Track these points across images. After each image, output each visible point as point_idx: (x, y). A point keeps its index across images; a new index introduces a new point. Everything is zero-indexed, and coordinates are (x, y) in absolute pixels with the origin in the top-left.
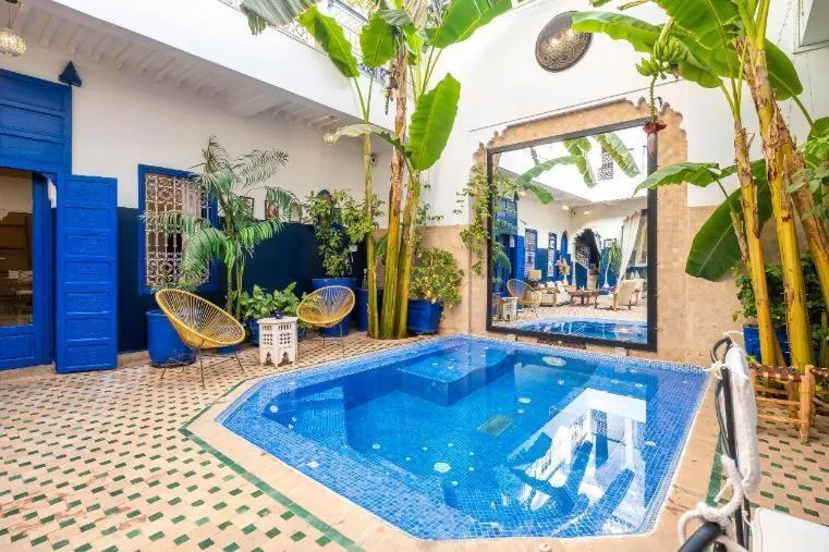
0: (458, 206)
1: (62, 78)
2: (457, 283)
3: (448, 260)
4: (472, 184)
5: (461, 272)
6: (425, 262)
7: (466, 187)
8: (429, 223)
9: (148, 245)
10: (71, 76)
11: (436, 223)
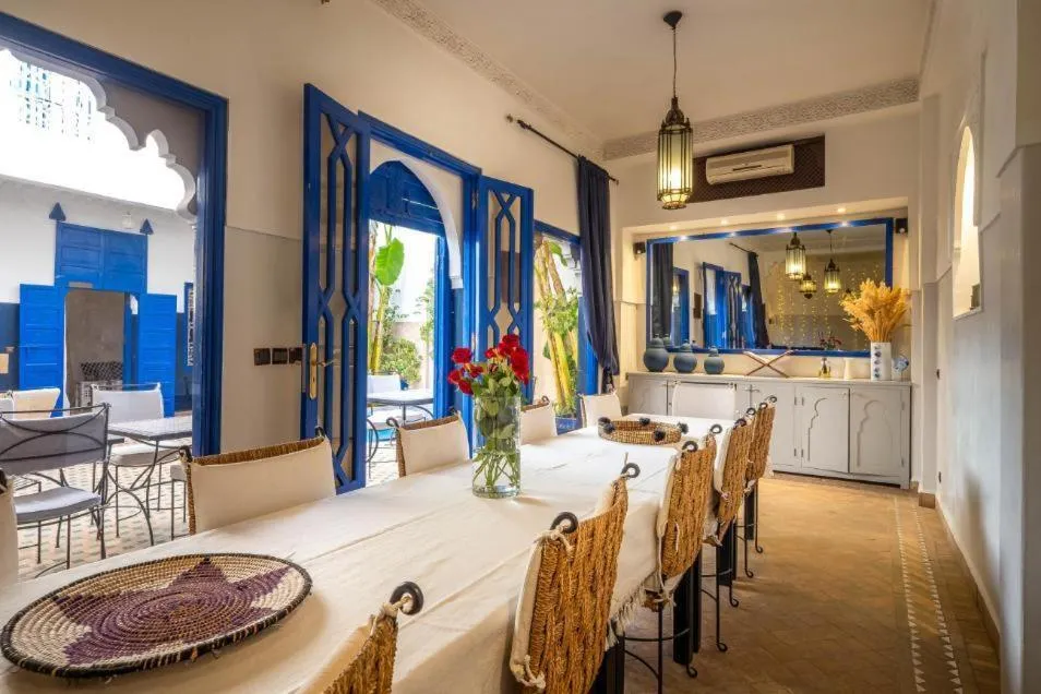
0: (417, 309)
1: (141, 231)
2: (417, 366)
3: (412, 348)
4: (427, 293)
5: (420, 357)
6: (394, 349)
7: (422, 295)
8: (397, 320)
9: (189, 337)
10: (147, 228)
11: (404, 320)
